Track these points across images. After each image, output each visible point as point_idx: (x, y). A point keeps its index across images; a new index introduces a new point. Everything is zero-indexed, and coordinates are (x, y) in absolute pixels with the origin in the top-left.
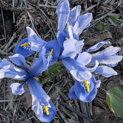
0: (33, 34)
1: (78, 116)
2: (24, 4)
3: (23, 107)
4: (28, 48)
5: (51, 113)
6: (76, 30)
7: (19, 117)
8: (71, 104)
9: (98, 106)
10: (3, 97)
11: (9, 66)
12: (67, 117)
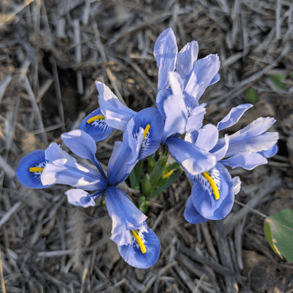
0: (110, 98)
1: (216, 273)
2: (99, 55)
3: (102, 264)
4: (101, 124)
5: (150, 250)
6: (193, 89)
7: (95, 285)
8: (201, 249)
9: (252, 250)
10: (60, 244)
11: (65, 161)
12: (194, 277)
